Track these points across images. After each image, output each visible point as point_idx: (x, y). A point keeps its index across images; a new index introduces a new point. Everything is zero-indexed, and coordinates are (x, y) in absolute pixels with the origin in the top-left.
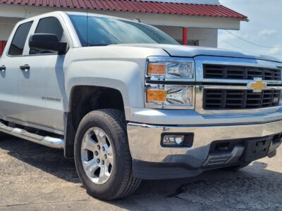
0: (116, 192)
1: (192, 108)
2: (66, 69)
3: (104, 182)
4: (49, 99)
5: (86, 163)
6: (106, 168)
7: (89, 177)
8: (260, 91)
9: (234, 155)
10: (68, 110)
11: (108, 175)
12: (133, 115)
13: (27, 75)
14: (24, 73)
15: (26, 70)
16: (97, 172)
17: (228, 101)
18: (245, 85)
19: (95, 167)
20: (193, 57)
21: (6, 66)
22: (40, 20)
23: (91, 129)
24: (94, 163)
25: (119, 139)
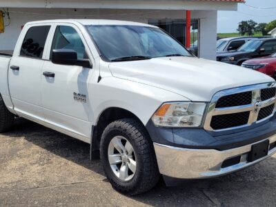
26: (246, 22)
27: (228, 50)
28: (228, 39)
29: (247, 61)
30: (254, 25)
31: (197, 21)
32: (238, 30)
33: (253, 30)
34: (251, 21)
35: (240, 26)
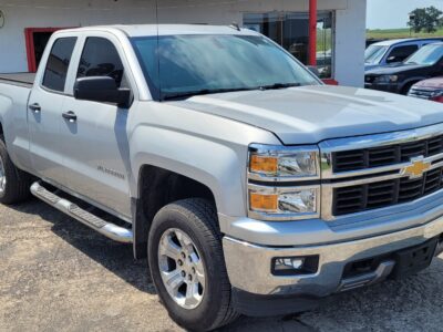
0: (211, 325)
1: (317, 216)
2: (131, 134)
3: (193, 307)
4: (108, 171)
5: (166, 275)
6: (195, 288)
7: (172, 295)
8: (420, 175)
9: (379, 275)
10: (136, 195)
11: (199, 298)
12: (232, 226)
13: (73, 128)
14: (69, 124)
15: (71, 121)
16: (182, 289)
17: (370, 198)
18: (397, 171)
19: (179, 281)
20: (317, 144)
21: (41, 105)
22: (88, 38)
23: (171, 230)
24: (178, 275)
25: (212, 254)
26: (423, 11)
27: (388, 62)
28: (388, 44)
29: (420, 83)
30: (437, 15)
31: (331, 13)
32: (409, 24)
33: (435, 24)
34: (432, 9)
35: (411, 18)
